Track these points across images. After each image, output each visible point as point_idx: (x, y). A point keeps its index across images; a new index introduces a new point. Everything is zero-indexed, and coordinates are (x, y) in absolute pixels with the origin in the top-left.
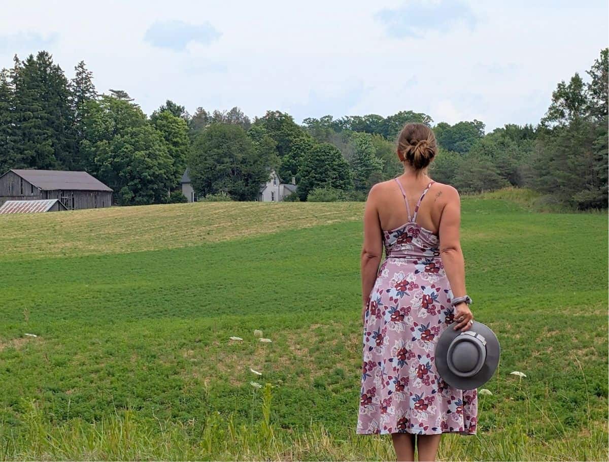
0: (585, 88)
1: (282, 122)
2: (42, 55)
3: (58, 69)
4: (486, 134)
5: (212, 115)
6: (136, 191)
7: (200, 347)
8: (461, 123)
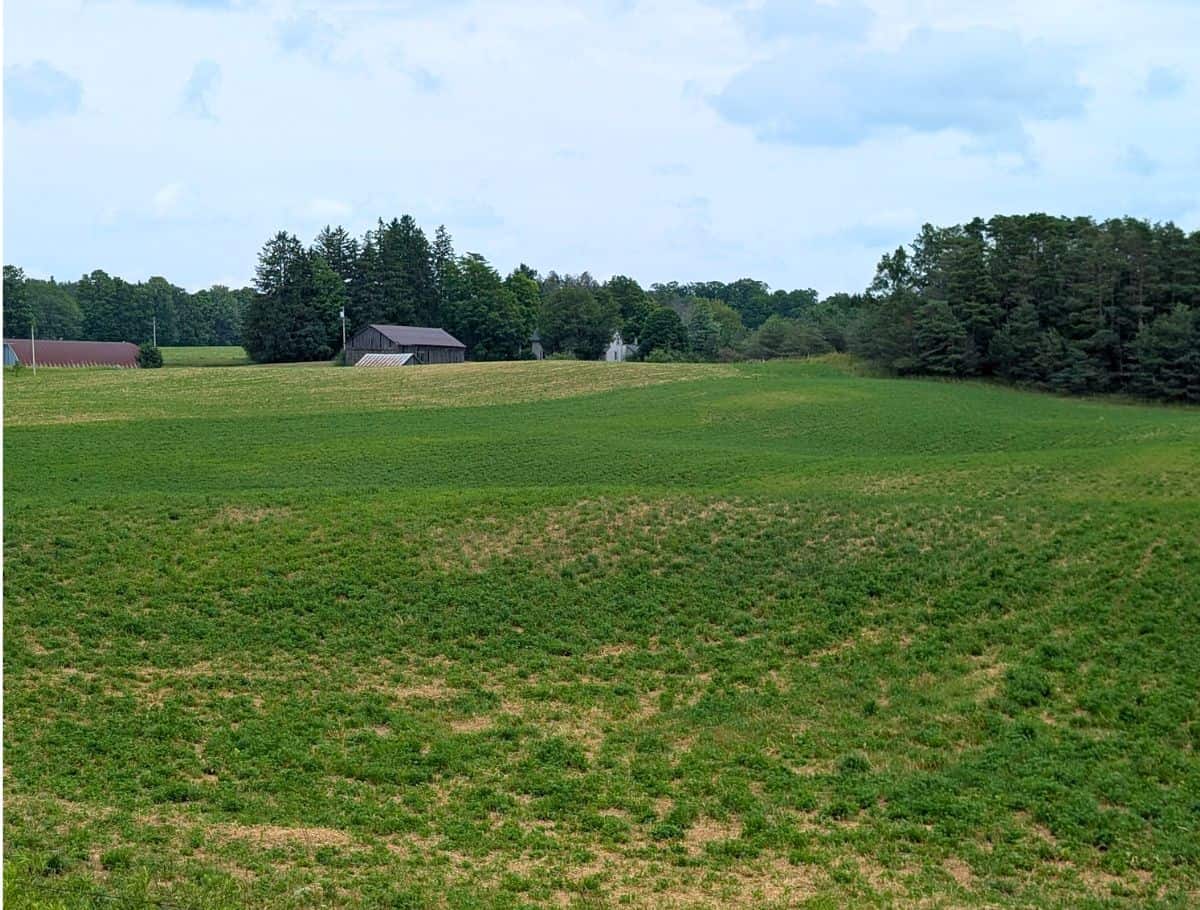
0: (908, 260)
1: (627, 286)
2: (406, 218)
3: (420, 232)
4: (819, 301)
5: (563, 278)
6: (488, 347)
7: (451, 525)
8: (796, 291)
